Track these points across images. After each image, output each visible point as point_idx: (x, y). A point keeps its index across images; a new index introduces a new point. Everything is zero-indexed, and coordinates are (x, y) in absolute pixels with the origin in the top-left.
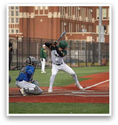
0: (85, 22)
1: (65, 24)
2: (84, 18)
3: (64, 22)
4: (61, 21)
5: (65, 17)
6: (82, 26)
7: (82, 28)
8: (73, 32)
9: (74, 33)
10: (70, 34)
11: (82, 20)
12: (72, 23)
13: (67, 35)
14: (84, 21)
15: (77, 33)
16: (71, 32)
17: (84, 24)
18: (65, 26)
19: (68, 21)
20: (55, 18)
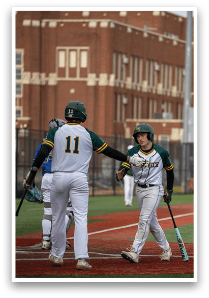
0: (171, 96)
1: (125, 101)
2: (168, 87)
3: (123, 96)
4: (116, 94)
5: (125, 85)
6: (164, 107)
7: (163, 111)
8: (142, 118)
9: (145, 120)
10: (135, 123)
11: (165, 93)
12: (142, 98)
13: (130, 124)
14: (169, 94)
15: (151, 120)
16: (137, 118)
17: (168, 102)
18: (126, 105)
19: (132, 94)
20: (102, 87)
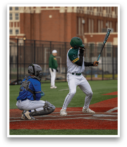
0: (111, 18)
1: (83, 21)
2: (109, 12)
3: (82, 19)
4: (78, 17)
5: (83, 11)
6: (107, 24)
7: (107, 27)
8: (94, 32)
9: (96, 34)
10: (90, 35)
11: (108, 16)
12: (94, 19)
13: (86, 36)
14: (110, 16)
15: (99, 33)
16: (91, 32)
17: (109, 22)
18: (84, 24)
19: (88, 17)
20: (69, 13)
